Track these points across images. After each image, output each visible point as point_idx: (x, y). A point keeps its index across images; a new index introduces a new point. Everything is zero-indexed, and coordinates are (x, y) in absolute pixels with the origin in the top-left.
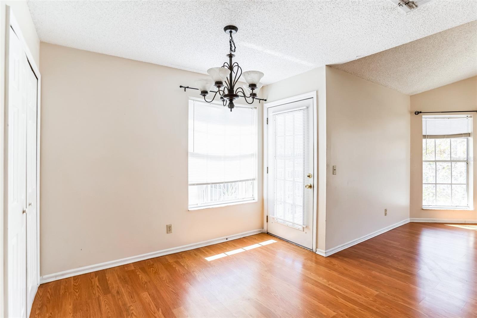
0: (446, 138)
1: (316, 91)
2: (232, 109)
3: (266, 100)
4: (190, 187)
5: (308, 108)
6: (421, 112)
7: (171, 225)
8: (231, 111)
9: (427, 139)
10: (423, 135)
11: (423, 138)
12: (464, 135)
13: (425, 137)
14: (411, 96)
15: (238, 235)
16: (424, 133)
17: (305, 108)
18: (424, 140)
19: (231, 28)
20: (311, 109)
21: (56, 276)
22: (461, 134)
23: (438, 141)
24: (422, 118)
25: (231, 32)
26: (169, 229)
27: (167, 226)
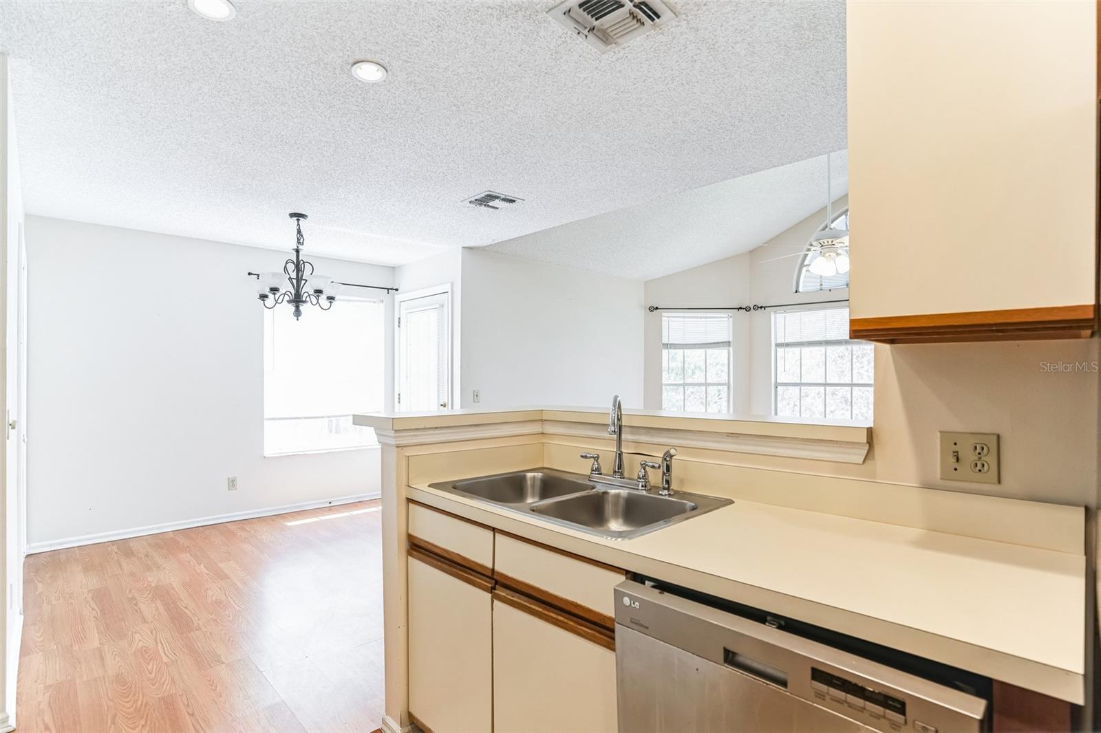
0: (698, 348)
1: (450, 284)
2: (299, 318)
3: (397, 290)
4: (266, 422)
5: (443, 306)
6: (657, 308)
7: (236, 478)
8: (298, 320)
9: (670, 351)
10: (663, 344)
11: (664, 349)
12: (721, 344)
13: (667, 346)
14: (646, 283)
15: (352, 498)
16: (665, 341)
17: (438, 306)
18: (665, 352)
19: (298, 216)
20: (445, 308)
21: (51, 545)
22: (718, 343)
23: (687, 352)
24: (661, 316)
25: (298, 220)
26: (232, 483)
27: (229, 479)
